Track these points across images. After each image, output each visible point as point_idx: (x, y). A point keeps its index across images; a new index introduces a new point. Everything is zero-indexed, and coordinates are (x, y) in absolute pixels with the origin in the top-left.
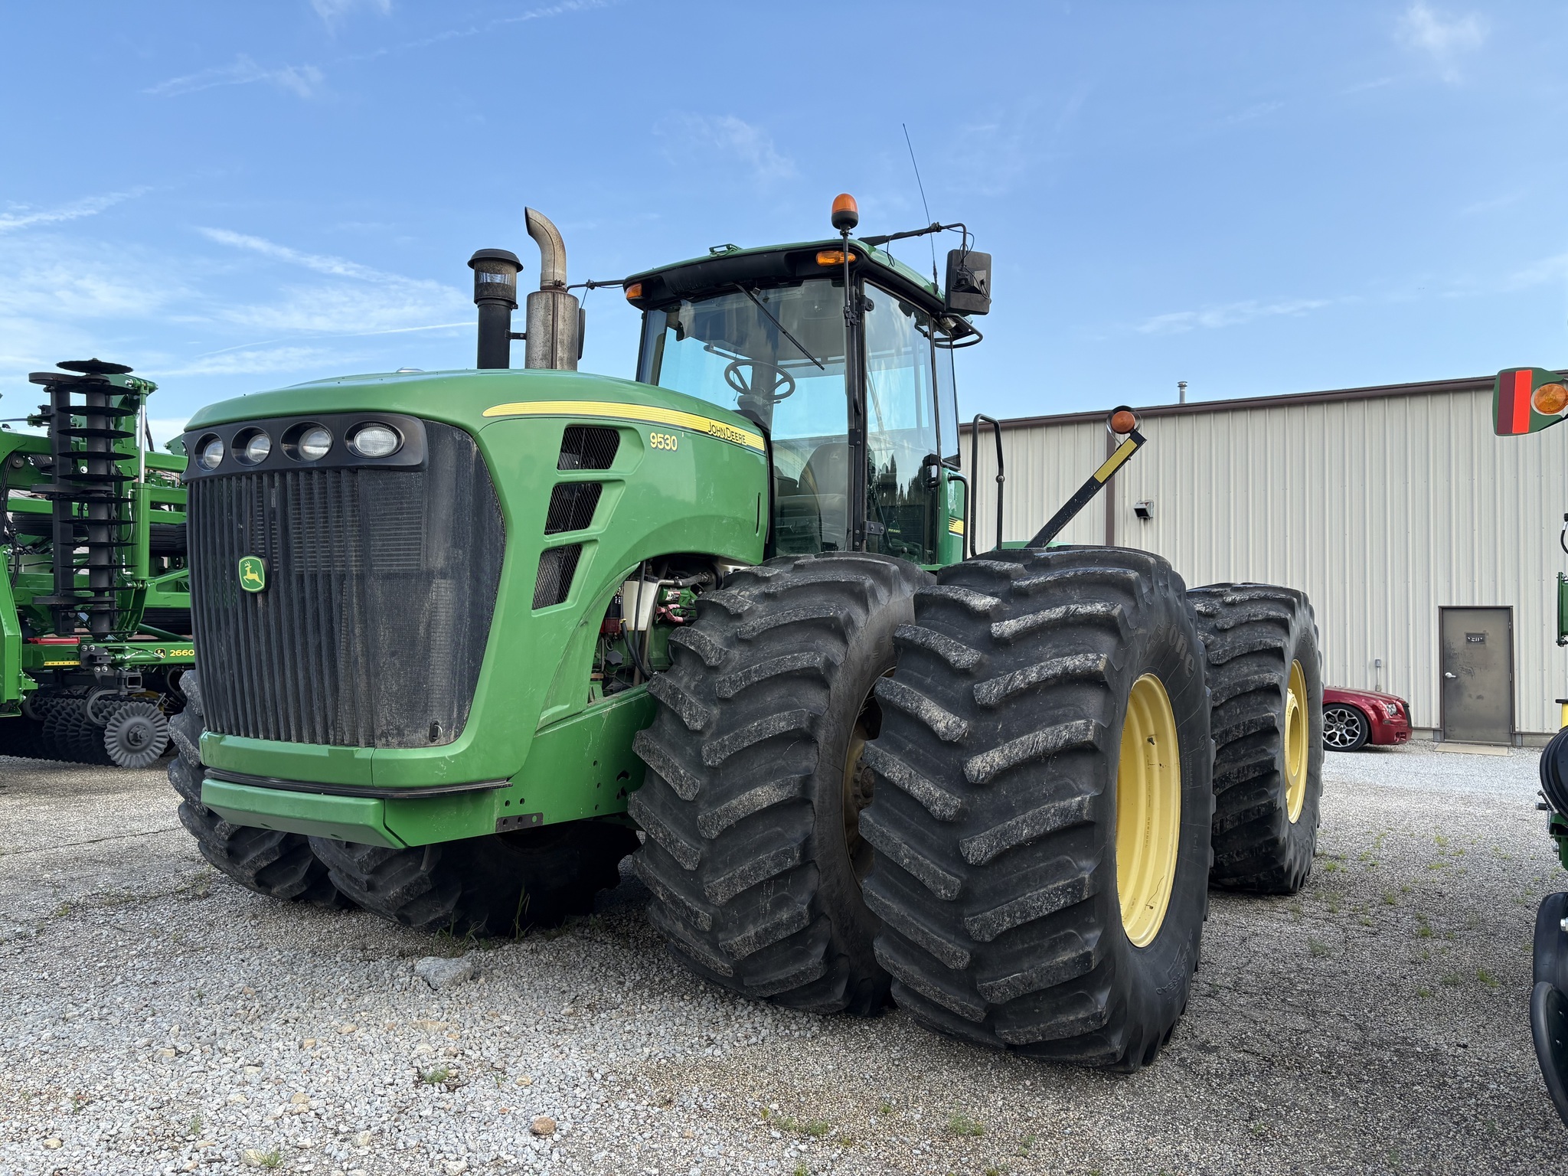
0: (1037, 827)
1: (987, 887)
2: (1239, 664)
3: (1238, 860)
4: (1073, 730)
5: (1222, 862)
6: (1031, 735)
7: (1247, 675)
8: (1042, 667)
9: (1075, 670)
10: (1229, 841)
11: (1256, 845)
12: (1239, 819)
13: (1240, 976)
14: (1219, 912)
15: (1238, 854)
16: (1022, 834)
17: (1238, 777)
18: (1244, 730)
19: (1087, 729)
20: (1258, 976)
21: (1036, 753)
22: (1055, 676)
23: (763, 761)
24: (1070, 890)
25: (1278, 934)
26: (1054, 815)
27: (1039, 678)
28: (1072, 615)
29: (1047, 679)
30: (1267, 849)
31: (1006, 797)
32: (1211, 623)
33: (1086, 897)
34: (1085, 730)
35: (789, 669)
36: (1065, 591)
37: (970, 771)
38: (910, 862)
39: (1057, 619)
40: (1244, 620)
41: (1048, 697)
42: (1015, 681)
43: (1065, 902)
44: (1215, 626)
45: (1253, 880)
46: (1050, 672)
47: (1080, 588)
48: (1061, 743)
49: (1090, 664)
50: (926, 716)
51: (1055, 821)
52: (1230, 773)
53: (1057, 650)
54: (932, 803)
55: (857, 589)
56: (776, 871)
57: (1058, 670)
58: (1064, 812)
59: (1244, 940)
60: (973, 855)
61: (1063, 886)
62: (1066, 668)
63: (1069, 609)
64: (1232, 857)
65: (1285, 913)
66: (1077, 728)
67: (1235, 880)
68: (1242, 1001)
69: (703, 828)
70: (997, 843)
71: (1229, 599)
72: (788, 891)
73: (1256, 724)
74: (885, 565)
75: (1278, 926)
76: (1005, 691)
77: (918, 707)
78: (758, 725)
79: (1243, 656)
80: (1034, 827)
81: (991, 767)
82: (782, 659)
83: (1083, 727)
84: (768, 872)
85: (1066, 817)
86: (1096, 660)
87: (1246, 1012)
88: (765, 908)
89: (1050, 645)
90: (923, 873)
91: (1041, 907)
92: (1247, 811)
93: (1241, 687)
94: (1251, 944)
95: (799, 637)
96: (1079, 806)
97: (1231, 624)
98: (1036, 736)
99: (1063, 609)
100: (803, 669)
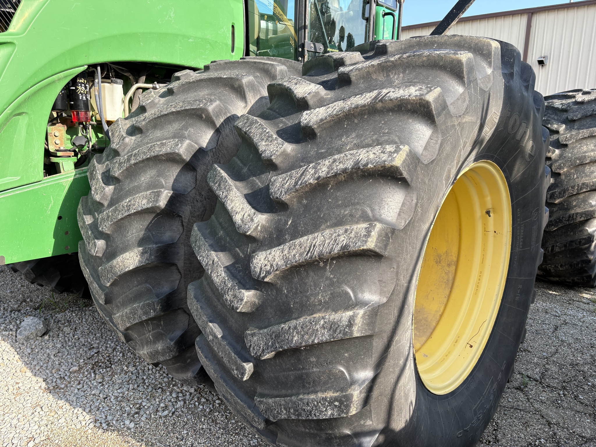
0: (306, 337)
1: (272, 375)
2: (580, 144)
3: (561, 269)
4: (352, 235)
5: (550, 269)
6: (310, 237)
7: (585, 152)
8: (335, 161)
9: (367, 164)
10: (556, 258)
11: (575, 262)
12: (565, 246)
13: (547, 366)
14: (543, 301)
15: (561, 266)
16: (292, 340)
17: (568, 220)
18: (577, 189)
19: (368, 234)
20: (561, 367)
21: (311, 257)
22: (344, 171)
23: (134, 231)
24: (337, 403)
25: (581, 324)
26: (323, 327)
27: (328, 173)
28: (381, 101)
29: (336, 175)
30: (582, 265)
31: (287, 296)
32: (564, 116)
33: (354, 413)
34: (365, 236)
35: (156, 153)
36: (388, 76)
37: (255, 267)
38: (213, 340)
39: (364, 106)
40: (589, 114)
41: (338, 194)
42: (306, 176)
43: (333, 414)
44: (567, 118)
45: (570, 280)
46: (341, 166)
47: (404, 72)
48: (337, 250)
49: (384, 157)
50: (230, 206)
51: (323, 335)
52: (563, 217)
53: (359, 141)
54: (225, 292)
55: (236, 85)
56: (144, 318)
57: (349, 164)
58: (333, 326)
59: (556, 328)
60: (254, 349)
61: (331, 398)
62: (357, 163)
63: (379, 93)
64: (557, 267)
65: (588, 304)
66: (357, 233)
67: (557, 279)
68: (543, 397)
69: (101, 277)
70: (272, 344)
71: (580, 100)
72: (162, 329)
73: (587, 186)
74: (272, 65)
75: (582, 315)
76: (295, 186)
77: (226, 196)
78: (129, 201)
79: (585, 138)
80: (303, 336)
81: (272, 266)
82: (154, 145)
83: (364, 233)
84: (140, 317)
85: (335, 331)
86: (394, 152)
87: (544, 411)
88: (150, 338)
89: (354, 135)
90: (222, 351)
91: (311, 412)
92: (572, 242)
93: (580, 160)
94: (560, 333)
95: (175, 126)
96: (349, 321)
97: (579, 116)
98: (314, 238)
99: (374, 93)
100: (167, 154)
